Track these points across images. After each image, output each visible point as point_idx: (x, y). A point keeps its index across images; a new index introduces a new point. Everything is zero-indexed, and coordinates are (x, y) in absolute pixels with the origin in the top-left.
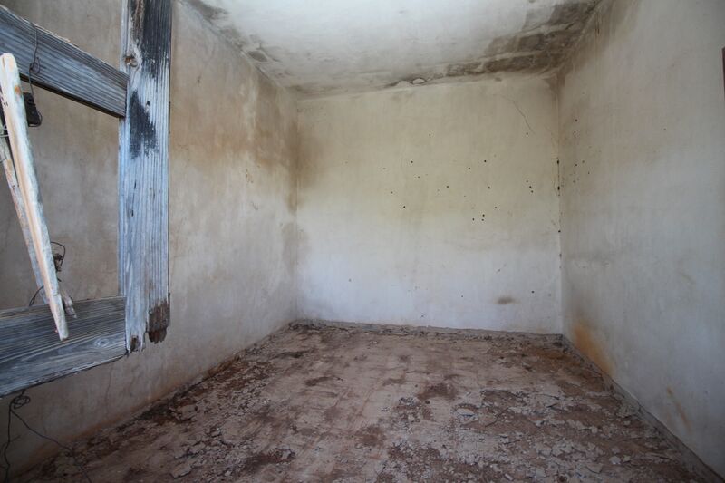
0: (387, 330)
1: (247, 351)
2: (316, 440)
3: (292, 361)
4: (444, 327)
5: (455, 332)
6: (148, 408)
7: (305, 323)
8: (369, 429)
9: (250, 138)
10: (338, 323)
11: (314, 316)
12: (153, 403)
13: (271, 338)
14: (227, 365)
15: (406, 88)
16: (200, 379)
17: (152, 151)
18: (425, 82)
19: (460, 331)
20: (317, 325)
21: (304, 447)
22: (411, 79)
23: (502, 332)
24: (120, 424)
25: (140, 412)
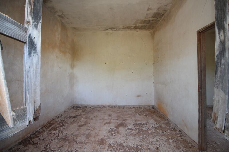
0: (104, 107)
1: (56, 117)
2: (84, 145)
3: (73, 119)
4: (121, 105)
5: (124, 106)
6: (20, 141)
7: (76, 106)
8: (101, 139)
9: (58, 44)
10: (88, 105)
11: (79, 103)
12: (22, 138)
13: (65, 112)
14: (49, 122)
15: (110, 31)
16: (40, 128)
17: (35, 54)
18: (116, 30)
19: (126, 106)
20: (81, 106)
21: (80, 148)
22: (112, 29)
23: (138, 105)
24: (10, 148)
25: (17, 142)
